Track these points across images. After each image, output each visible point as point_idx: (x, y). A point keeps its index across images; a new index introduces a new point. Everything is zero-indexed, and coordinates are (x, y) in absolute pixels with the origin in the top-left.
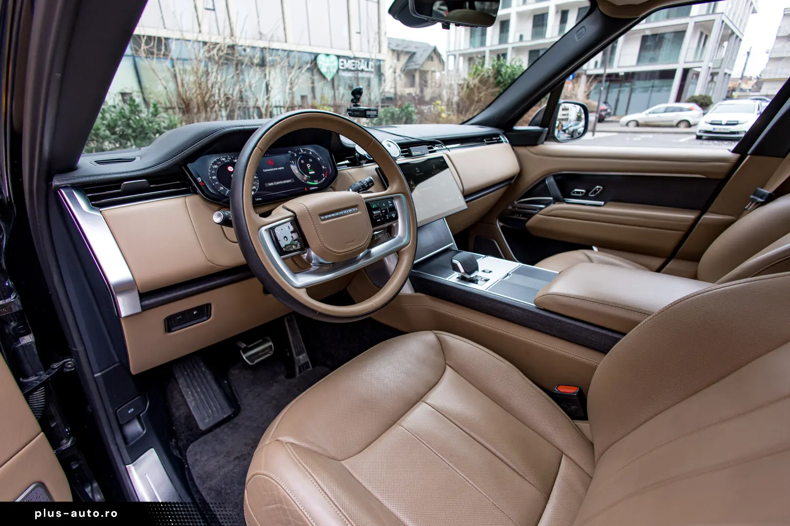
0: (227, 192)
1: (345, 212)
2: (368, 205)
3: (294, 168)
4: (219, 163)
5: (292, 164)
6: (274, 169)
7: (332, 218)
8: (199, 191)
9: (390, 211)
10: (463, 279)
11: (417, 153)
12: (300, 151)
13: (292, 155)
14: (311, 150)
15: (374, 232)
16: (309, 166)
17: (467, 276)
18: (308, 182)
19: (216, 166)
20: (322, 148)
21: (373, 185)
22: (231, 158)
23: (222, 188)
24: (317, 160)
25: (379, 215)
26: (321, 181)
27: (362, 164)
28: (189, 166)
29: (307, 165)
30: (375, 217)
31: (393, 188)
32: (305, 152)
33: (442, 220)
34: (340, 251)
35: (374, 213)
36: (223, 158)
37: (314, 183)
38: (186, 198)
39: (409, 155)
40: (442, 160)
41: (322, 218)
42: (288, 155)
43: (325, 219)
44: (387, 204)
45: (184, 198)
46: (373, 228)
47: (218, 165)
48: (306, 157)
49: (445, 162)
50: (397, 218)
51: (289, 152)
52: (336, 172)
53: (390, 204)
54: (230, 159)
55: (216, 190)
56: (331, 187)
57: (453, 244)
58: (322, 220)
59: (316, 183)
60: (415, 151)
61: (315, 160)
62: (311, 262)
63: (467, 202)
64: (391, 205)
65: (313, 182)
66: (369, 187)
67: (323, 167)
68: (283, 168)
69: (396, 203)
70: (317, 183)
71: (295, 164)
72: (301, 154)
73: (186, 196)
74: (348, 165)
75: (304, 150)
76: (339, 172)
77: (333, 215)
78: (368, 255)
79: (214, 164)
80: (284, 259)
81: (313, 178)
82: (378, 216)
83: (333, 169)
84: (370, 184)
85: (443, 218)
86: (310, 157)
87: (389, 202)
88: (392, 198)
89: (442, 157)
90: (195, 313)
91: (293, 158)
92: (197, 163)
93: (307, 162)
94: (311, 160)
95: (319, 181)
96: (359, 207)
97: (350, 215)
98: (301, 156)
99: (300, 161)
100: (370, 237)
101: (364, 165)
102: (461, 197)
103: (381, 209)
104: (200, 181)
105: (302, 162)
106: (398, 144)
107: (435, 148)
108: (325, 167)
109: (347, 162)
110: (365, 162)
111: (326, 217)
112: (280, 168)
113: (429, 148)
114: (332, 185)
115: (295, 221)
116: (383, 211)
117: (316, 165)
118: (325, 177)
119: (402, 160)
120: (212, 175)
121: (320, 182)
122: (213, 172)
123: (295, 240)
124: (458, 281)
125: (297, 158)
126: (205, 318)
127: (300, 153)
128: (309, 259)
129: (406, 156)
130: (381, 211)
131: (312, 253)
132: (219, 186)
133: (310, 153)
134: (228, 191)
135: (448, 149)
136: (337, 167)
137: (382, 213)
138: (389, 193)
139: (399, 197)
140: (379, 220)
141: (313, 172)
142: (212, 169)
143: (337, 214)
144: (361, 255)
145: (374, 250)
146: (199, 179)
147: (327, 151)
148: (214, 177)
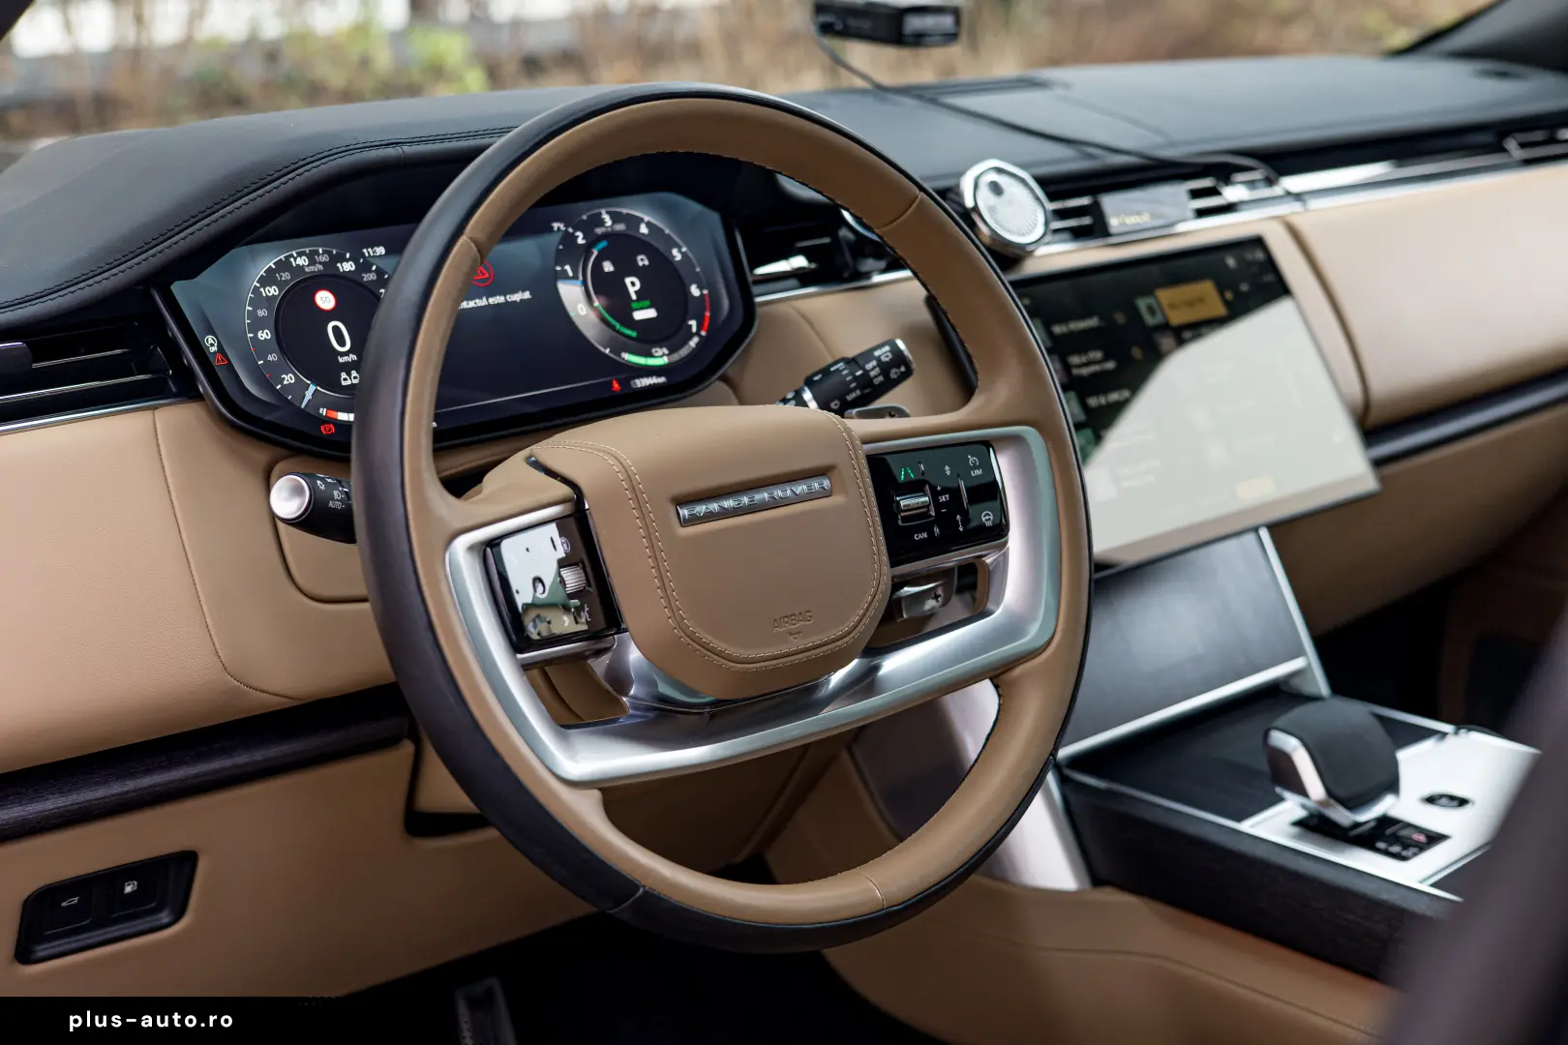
0: (309, 395)
1: (778, 493)
2: (879, 466)
3: (573, 296)
4: (286, 276)
5: (564, 276)
6: (492, 301)
7: (725, 514)
8: (204, 385)
9: (972, 500)
10: (1315, 825)
11: (1132, 221)
12: (602, 223)
13: (567, 239)
14: (646, 216)
15: (898, 584)
16: (633, 285)
17: (1342, 816)
18: (628, 357)
19: (273, 291)
20: (695, 207)
21: (908, 373)
22: (329, 253)
23: (289, 379)
24: (668, 260)
25: (926, 515)
26: (684, 352)
27: (867, 275)
28: (178, 288)
29: (628, 280)
30: (905, 519)
31: (995, 397)
32: (620, 227)
33: (1250, 538)
34: (752, 654)
35: (905, 502)
36: (300, 255)
37: (651, 362)
38: (158, 413)
39: (1095, 229)
40: (1259, 255)
41: (685, 512)
42: (552, 241)
43: (694, 520)
44: (963, 470)
45: (150, 412)
46: (894, 564)
47: (280, 284)
48: (623, 246)
49: (1270, 265)
50: (1000, 531)
51: (556, 225)
52: (748, 310)
53: (975, 467)
54: (325, 258)
55: (266, 384)
56: (724, 379)
57: (1304, 664)
58: (686, 522)
59: (660, 358)
60: (1124, 211)
61: (660, 259)
62: (626, 694)
63: (1378, 464)
64: (979, 472)
65: (651, 355)
66: (889, 385)
67: (695, 291)
68: (527, 295)
69: (1004, 467)
70: (664, 361)
71: (575, 277)
72: (605, 236)
73: (155, 408)
74: (802, 278)
75: (616, 217)
76: (759, 311)
77: (729, 503)
78: (865, 683)
79: (266, 281)
80: (526, 667)
81: (648, 337)
82: (919, 515)
83: (737, 294)
84: (897, 370)
85: (1256, 530)
86: (642, 245)
87: (971, 459)
88: (987, 444)
89: (1258, 242)
90: (128, 889)
91: (569, 252)
92: (206, 278)
93: (627, 267)
94: (642, 261)
95: (672, 351)
96: (835, 474)
97: (801, 503)
98: (603, 244)
99: (598, 265)
100: (876, 604)
101: (877, 278)
102: (1344, 436)
103: (933, 489)
104: (214, 349)
105: (608, 267)
106: (1042, 181)
107: (1232, 193)
108: (700, 288)
109: (799, 262)
110: (882, 264)
111: (701, 509)
112: (517, 297)
113: (1196, 194)
114: (728, 368)
115: (577, 523)
116: (943, 499)
117: (664, 283)
118: (698, 334)
119: (1059, 255)
120: (257, 324)
121: (676, 357)
122: (262, 313)
123: (571, 596)
124: (1298, 837)
125: (587, 249)
126: (164, 917)
127: (599, 231)
128: (619, 680)
129: (1078, 234)
130: (935, 494)
131: (634, 655)
132: (278, 370)
133: (644, 229)
134: (312, 388)
135: (1298, 197)
136: (755, 289)
137: (938, 506)
138: (975, 419)
139: (1015, 440)
140: (925, 535)
141: (651, 313)
142: (258, 300)
143: (745, 500)
144: (837, 678)
145: (895, 664)
146: (210, 343)
147: (713, 218)
148: (265, 335)
